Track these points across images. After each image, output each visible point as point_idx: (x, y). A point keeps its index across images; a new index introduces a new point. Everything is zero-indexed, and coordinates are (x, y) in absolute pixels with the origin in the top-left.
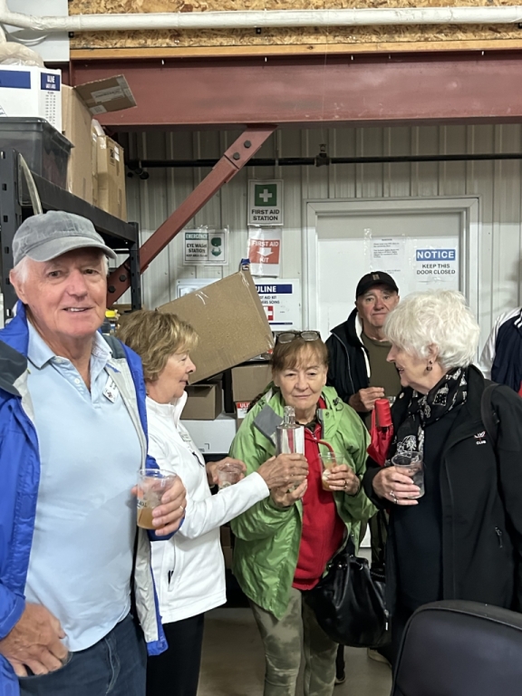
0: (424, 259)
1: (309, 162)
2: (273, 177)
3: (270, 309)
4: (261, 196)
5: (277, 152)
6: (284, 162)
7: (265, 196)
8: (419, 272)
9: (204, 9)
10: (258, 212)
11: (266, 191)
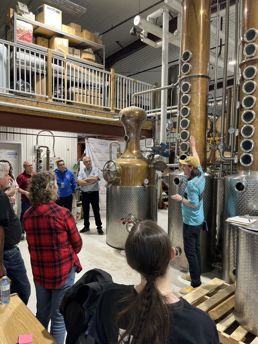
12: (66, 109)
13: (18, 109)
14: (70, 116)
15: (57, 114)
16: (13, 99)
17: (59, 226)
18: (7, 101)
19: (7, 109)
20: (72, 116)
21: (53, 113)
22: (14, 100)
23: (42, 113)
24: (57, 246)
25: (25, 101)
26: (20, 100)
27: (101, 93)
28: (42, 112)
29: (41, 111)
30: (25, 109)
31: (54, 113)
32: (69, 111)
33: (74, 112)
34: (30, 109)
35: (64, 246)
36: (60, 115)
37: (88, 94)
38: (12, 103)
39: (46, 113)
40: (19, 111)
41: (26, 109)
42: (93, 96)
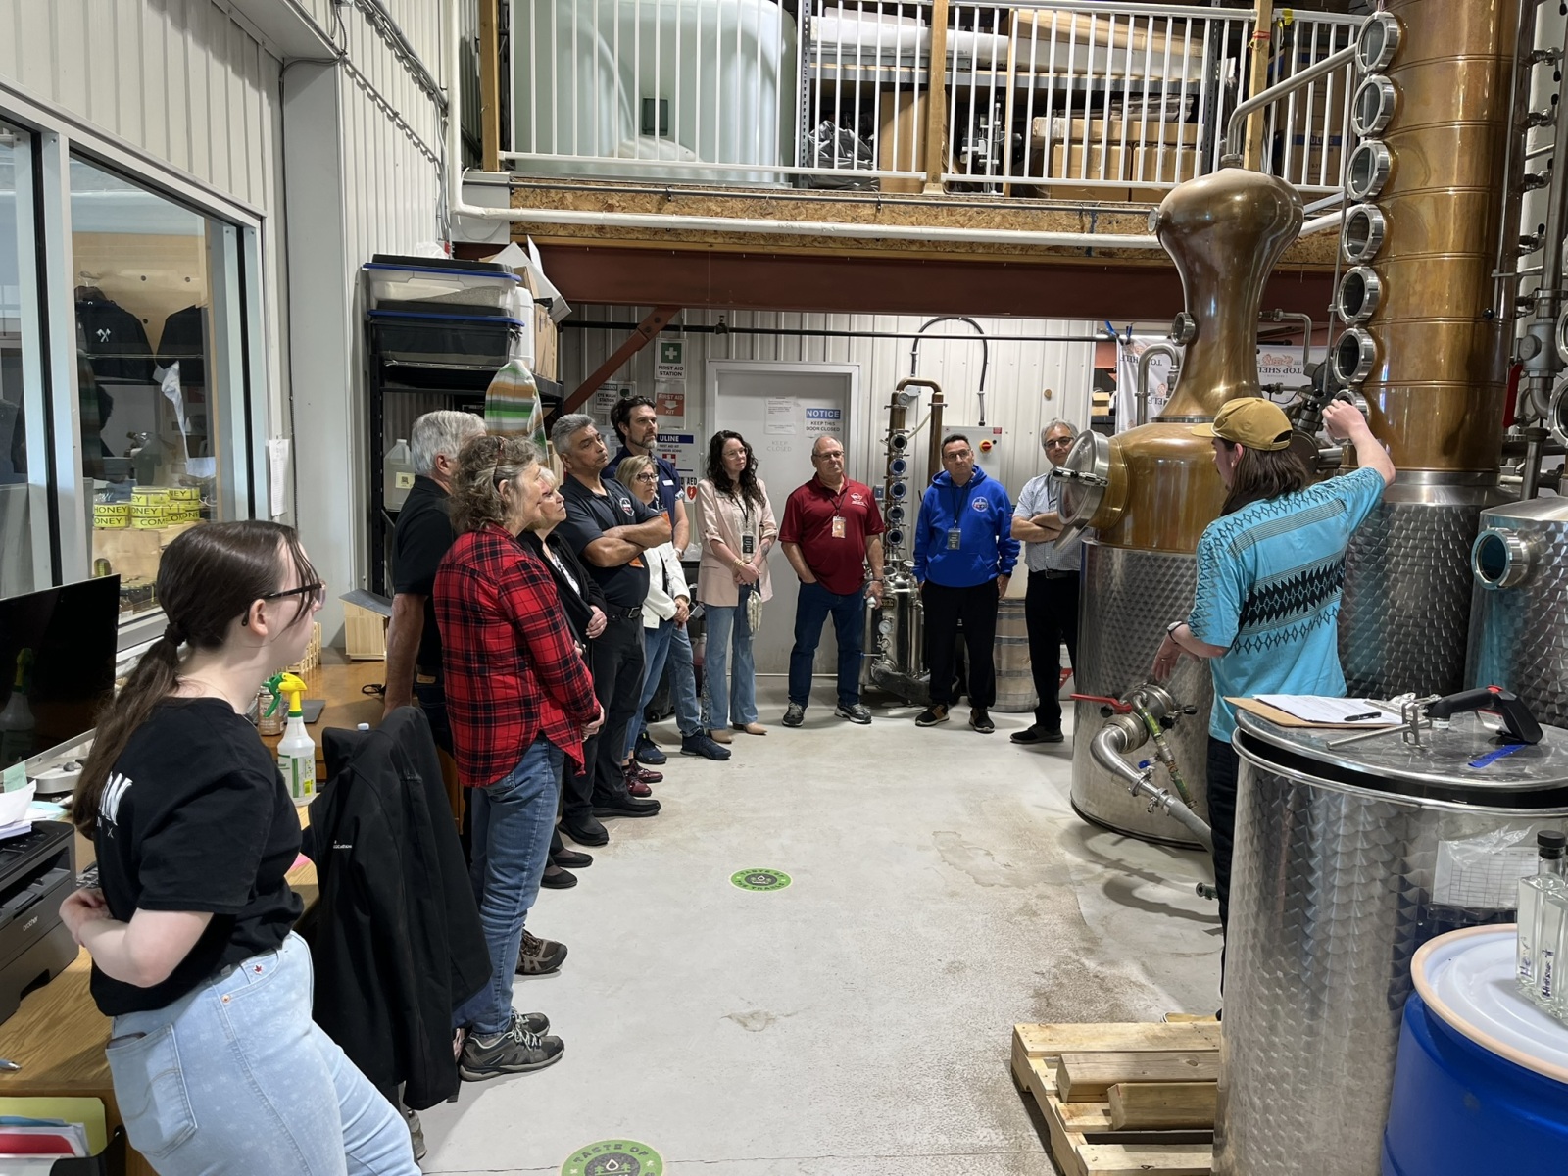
0: (813, 417)
1: (711, 330)
2: (679, 337)
3: (674, 456)
4: (667, 353)
5: (682, 320)
6: (688, 329)
7: (671, 353)
8: (808, 428)
9: (624, 208)
10: (664, 368)
11: (671, 349)
12: (997, 219)
13: (802, 238)
14: (1015, 246)
15: (956, 244)
16: (785, 202)
17: (483, 600)
18: (764, 215)
19: (762, 242)
20: (1026, 247)
21: (939, 242)
22: (790, 206)
23: (894, 247)
24: (481, 662)
25: (828, 205)
26: (811, 205)
27: (1192, 119)
28: (896, 240)
29: (892, 239)
30: (826, 239)
31: (946, 243)
32: (1012, 227)
33: (1038, 228)
34: (847, 236)
35: (502, 668)
36: (971, 245)
37: (1116, 137)
38: (780, 219)
39: (912, 242)
40: (804, 245)
41: (830, 238)
42: (1142, 143)
